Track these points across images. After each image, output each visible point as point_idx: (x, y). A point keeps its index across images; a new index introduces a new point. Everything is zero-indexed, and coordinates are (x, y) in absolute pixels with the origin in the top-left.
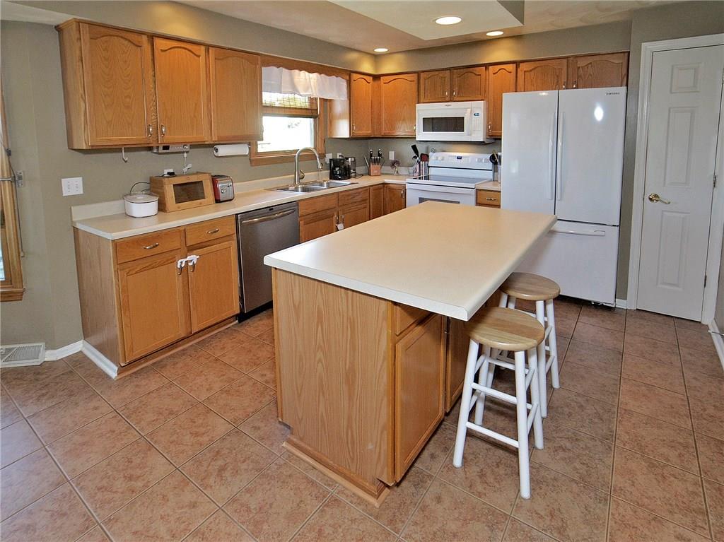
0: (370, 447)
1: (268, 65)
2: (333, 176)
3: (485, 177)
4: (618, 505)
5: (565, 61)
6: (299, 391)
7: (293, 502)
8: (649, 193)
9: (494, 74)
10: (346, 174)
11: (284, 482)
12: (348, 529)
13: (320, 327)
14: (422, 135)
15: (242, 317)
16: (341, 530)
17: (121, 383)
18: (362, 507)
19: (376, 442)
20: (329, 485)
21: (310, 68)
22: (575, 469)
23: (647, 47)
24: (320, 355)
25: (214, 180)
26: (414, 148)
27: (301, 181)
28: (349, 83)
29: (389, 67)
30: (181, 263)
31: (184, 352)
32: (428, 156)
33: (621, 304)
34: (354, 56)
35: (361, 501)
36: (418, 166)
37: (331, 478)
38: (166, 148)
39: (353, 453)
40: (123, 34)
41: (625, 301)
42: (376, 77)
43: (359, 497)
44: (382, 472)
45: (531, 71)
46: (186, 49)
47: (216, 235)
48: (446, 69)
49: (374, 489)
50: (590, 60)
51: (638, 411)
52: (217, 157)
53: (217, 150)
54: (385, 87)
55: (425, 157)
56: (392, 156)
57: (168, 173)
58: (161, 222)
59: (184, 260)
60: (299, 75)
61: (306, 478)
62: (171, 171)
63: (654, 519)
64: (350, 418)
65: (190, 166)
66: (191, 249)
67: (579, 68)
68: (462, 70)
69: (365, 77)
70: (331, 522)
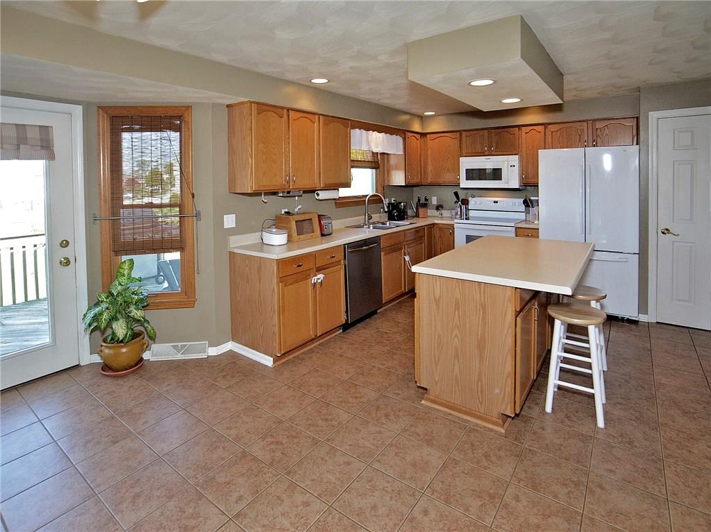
0: (497, 391)
1: (354, 127)
2: (391, 218)
3: (519, 218)
4: (665, 431)
5: (585, 124)
6: (437, 360)
7: (446, 431)
8: (662, 227)
9: (526, 133)
10: (402, 216)
11: (433, 421)
12: (490, 443)
13: (457, 313)
14: (465, 183)
15: (346, 327)
16: (485, 443)
17: (277, 369)
18: (493, 432)
19: (502, 388)
20: (465, 423)
21: (380, 129)
22: (631, 414)
23: (653, 116)
24: (456, 332)
25: (320, 217)
26: (456, 194)
27: (370, 221)
28: (404, 139)
29: (434, 127)
30: (314, 280)
31: (312, 351)
32: (468, 201)
33: (643, 318)
34: (405, 117)
35: (491, 430)
36: (459, 209)
37: (465, 419)
38: (289, 192)
39: (482, 399)
40: (275, 110)
41: (646, 316)
42: (423, 135)
43: (489, 428)
44: (506, 408)
45: (557, 131)
46: (307, 118)
47: (334, 260)
48: (486, 129)
49: (500, 421)
50: (607, 123)
51: (670, 383)
52: (319, 200)
53: (318, 195)
54: (431, 143)
55: (465, 202)
56: (434, 201)
57: (285, 212)
58: (290, 250)
59: (316, 278)
60: (372, 134)
61: (448, 419)
62: (286, 210)
63: (692, 438)
64: (480, 373)
65: (299, 207)
66: (319, 270)
67: (597, 129)
68: (499, 130)
69: (415, 135)
70: (476, 439)
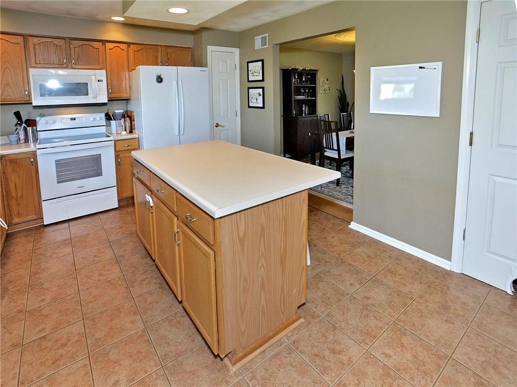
0: (295, 291)
7: (291, 370)
9: (110, 49)
11: (271, 376)
12: (316, 339)
13: (262, 240)
16: (316, 344)
18: (301, 329)
19: (298, 284)
20: (281, 344)
23: (209, 49)
26: (18, 114)
35: (298, 328)
36: (23, 132)
37: (276, 342)
39: (284, 309)
43: (295, 329)
55: (31, 123)
61: (271, 358)
70: (310, 348)
